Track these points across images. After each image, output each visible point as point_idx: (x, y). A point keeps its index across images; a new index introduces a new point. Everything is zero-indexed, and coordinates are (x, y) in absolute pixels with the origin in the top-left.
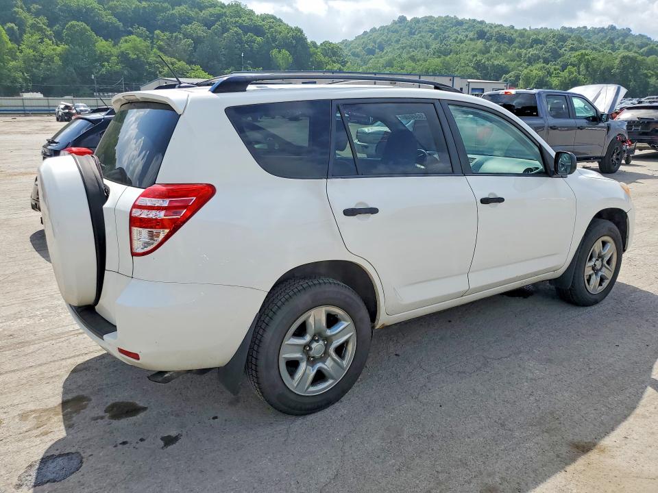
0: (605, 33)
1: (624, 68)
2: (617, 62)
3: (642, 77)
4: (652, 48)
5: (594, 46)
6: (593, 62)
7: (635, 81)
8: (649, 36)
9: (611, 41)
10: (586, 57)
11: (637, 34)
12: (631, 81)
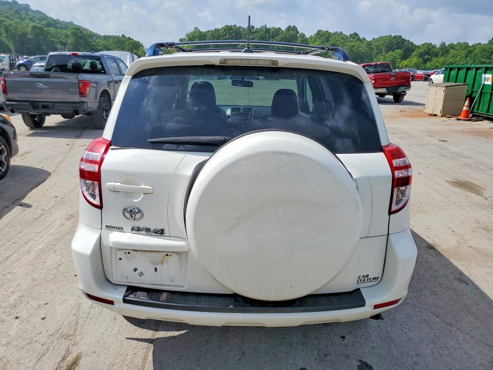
0: (11, 6)
1: (36, 35)
2: (29, 29)
3: (51, 43)
4: (50, 21)
5: (6, 15)
6: (11, 27)
7: (46, 45)
8: (44, 13)
9: (17, 12)
10: (4, 23)
11: (35, 10)
12: (43, 45)
